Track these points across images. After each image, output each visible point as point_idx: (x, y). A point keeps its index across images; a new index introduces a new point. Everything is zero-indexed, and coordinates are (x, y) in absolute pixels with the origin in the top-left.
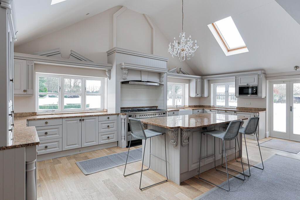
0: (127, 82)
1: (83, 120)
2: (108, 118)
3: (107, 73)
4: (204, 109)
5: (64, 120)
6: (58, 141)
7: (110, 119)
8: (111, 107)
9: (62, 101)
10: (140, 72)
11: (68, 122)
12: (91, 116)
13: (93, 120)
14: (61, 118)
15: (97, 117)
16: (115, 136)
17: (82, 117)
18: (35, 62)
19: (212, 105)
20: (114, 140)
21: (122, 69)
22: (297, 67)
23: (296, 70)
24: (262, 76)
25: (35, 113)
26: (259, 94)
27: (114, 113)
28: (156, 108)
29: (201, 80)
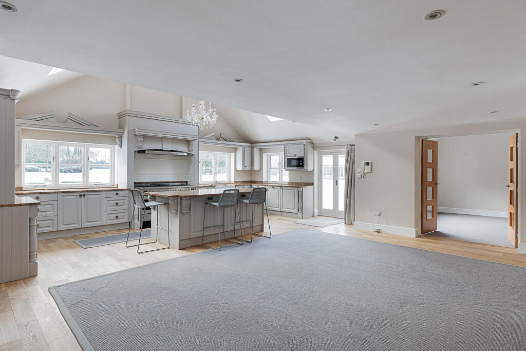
0: (143, 151)
1: (84, 195)
2: (117, 194)
3: (117, 139)
4: (251, 185)
5: (60, 195)
6: (52, 220)
7: (119, 195)
8: (122, 181)
9: (56, 178)
10: (161, 139)
11: (65, 198)
12: (94, 191)
13: (98, 196)
14: (55, 192)
15: (102, 193)
16: (125, 216)
17: (82, 192)
18: (23, 127)
19: (264, 179)
20: (126, 220)
21: (136, 135)
22: (336, 138)
23: (335, 140)
24: (309, 147)
25: (21, 187)
26: (305, 167)
27: (126, 188)
28: (185, 184)
29: (250, 148)
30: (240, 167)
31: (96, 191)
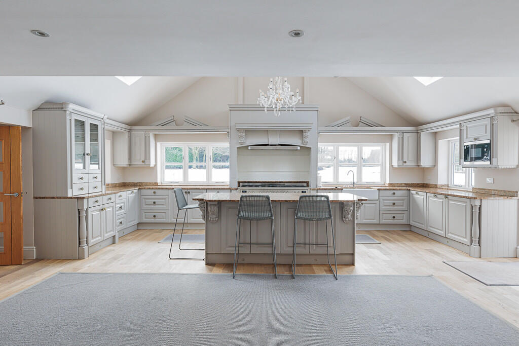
0: (246, 148)
4: (410, 190)
5: (170, 191)
6: (165, 212)
10: (267, 132)
14: (167, 188)
17: (187, 189)
19: (441, 182)
28: (305, 185)
29: (415, 134)
30: (395, 164)
31: (199, 189)
